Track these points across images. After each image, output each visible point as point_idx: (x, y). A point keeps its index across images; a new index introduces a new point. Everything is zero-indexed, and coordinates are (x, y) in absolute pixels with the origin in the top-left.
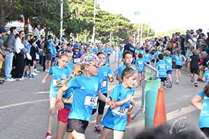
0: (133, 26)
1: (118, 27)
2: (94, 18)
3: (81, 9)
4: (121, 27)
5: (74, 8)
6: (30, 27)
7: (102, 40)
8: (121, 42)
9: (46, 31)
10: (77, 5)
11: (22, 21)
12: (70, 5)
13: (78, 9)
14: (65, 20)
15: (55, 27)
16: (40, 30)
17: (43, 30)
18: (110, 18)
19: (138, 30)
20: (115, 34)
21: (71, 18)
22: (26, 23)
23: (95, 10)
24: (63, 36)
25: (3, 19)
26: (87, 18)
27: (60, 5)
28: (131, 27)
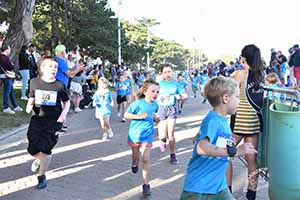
1: (173, 52)
2: (148, 45)
4: (176, 53)
14: (123, 46)
15: (113, 54)
23: (149, 36)
24: (122, 64)
28: (187, 52)
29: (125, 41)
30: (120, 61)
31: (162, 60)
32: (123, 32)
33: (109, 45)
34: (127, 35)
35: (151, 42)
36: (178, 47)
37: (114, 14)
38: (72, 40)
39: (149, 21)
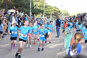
0: (60, 11)
1: (54, 12)
2: (44, 8)
3: (39, 4)
4: (55, 12)
5: (36, 4)
6: (18, 12)
7: (47, 17)
8: (55, 18)
9: (24, 13)
10: (37, 3)
11: (14, 9)
12: (34, 3)
13: (37, 4)
14: (32, 9)
15: (28, 12)
16: (22, 13)
17: (23, 13)
18: (51, 8)
19: (62, 13)
20: (53, 15)
21: (35, 8)
22: (16, 10)
23: (44, 4)
24: (31, 15)
25: (7, 8)
26: (41, 8)
27: (30, 3)
28: (59, 12)
31: (50, 14)
33: (27, 8)
35: (45, 7)
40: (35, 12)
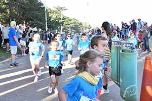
1: (74, 24)
2: (61, 20)
23: (62, 16)
27: (45, 13)
28: (81, 24)
29: (49, 18)
30: (47, 29)
31: (68, 28)
32: (48, 14)
33: (40, 21)
34: (50, 16)
36: (77, 22)
37: (43, 5)
38: (21, 18)
39: (61, 8)
40: (52, 25)
